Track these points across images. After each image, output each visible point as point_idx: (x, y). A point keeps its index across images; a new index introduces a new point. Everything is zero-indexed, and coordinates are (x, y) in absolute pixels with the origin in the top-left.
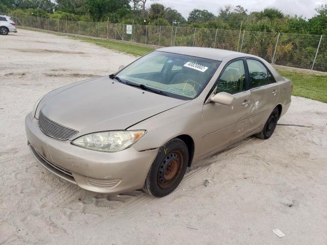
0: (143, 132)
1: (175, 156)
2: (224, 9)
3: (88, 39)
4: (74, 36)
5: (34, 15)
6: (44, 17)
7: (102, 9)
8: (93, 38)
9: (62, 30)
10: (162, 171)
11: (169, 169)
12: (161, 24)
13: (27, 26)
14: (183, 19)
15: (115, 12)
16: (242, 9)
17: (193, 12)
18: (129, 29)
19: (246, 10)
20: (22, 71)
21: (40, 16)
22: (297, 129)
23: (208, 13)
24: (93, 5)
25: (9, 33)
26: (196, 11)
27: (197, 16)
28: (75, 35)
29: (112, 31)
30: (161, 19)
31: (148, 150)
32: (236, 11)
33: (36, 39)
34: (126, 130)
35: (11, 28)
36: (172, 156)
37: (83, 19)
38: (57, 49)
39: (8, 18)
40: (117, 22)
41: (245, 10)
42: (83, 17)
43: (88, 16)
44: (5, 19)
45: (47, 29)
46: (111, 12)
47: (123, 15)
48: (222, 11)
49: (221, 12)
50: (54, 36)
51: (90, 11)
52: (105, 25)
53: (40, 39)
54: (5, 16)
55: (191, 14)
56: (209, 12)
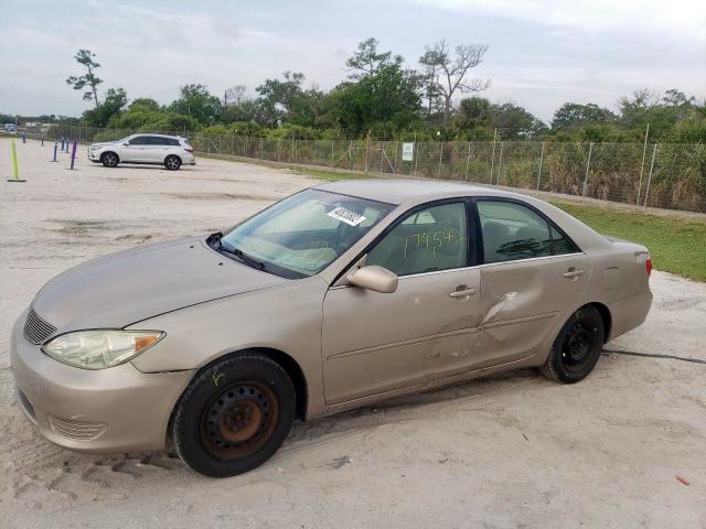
0: (158, 336)
1: (252, 392)
2: (632, 99)
3: (330, 173)
4: (300, 169)
5: (239, 133)
6: (257, 136)
7: (363, 116)
8: (339, 170)
9: (285, 158)
10: (214, 420)
11: (239, 418)
12: (481, 137)
13: (227, 153)
14: (542, 124)
15: (389, 119)
16: (681, 96)
17: (562, 109)
18: (408, 151)
19: (693, 98)
20: (147, 232)
21: (250, 134)
22: (675, 367)
23: (599, 111)
24: (347, 109)
25: (182, 167)
26: (569, 107)
27: (571, 118)
28: (303, 166)
29: (378, 156)
30: (480, 128)
31: (165, 372)
32: (663, 103)
33: (223, 176)
34: (123, 329)
35: (186, 157)
36: (242, 391)
37: (328, 135)
38: (248, 193)
39: (182, 140)
40: (390, 138)
41: (688, 98)
42: (328, 133)
43: (338, 130)
44: (176, 143)
45: (259, 157)
46: (381, 119)
47: (402, 124)
48: (626, 104)
49: (623, 107)
50: (265, 168)
51: (341, 121)
52: (367, 144)
53: (230, 176)
54: (178, 138)
55: (559, 115)
56: (601, 107)
